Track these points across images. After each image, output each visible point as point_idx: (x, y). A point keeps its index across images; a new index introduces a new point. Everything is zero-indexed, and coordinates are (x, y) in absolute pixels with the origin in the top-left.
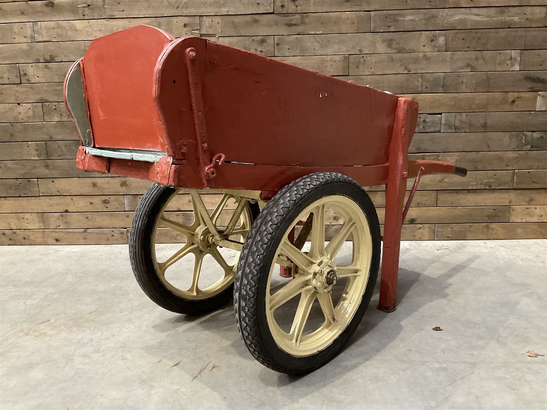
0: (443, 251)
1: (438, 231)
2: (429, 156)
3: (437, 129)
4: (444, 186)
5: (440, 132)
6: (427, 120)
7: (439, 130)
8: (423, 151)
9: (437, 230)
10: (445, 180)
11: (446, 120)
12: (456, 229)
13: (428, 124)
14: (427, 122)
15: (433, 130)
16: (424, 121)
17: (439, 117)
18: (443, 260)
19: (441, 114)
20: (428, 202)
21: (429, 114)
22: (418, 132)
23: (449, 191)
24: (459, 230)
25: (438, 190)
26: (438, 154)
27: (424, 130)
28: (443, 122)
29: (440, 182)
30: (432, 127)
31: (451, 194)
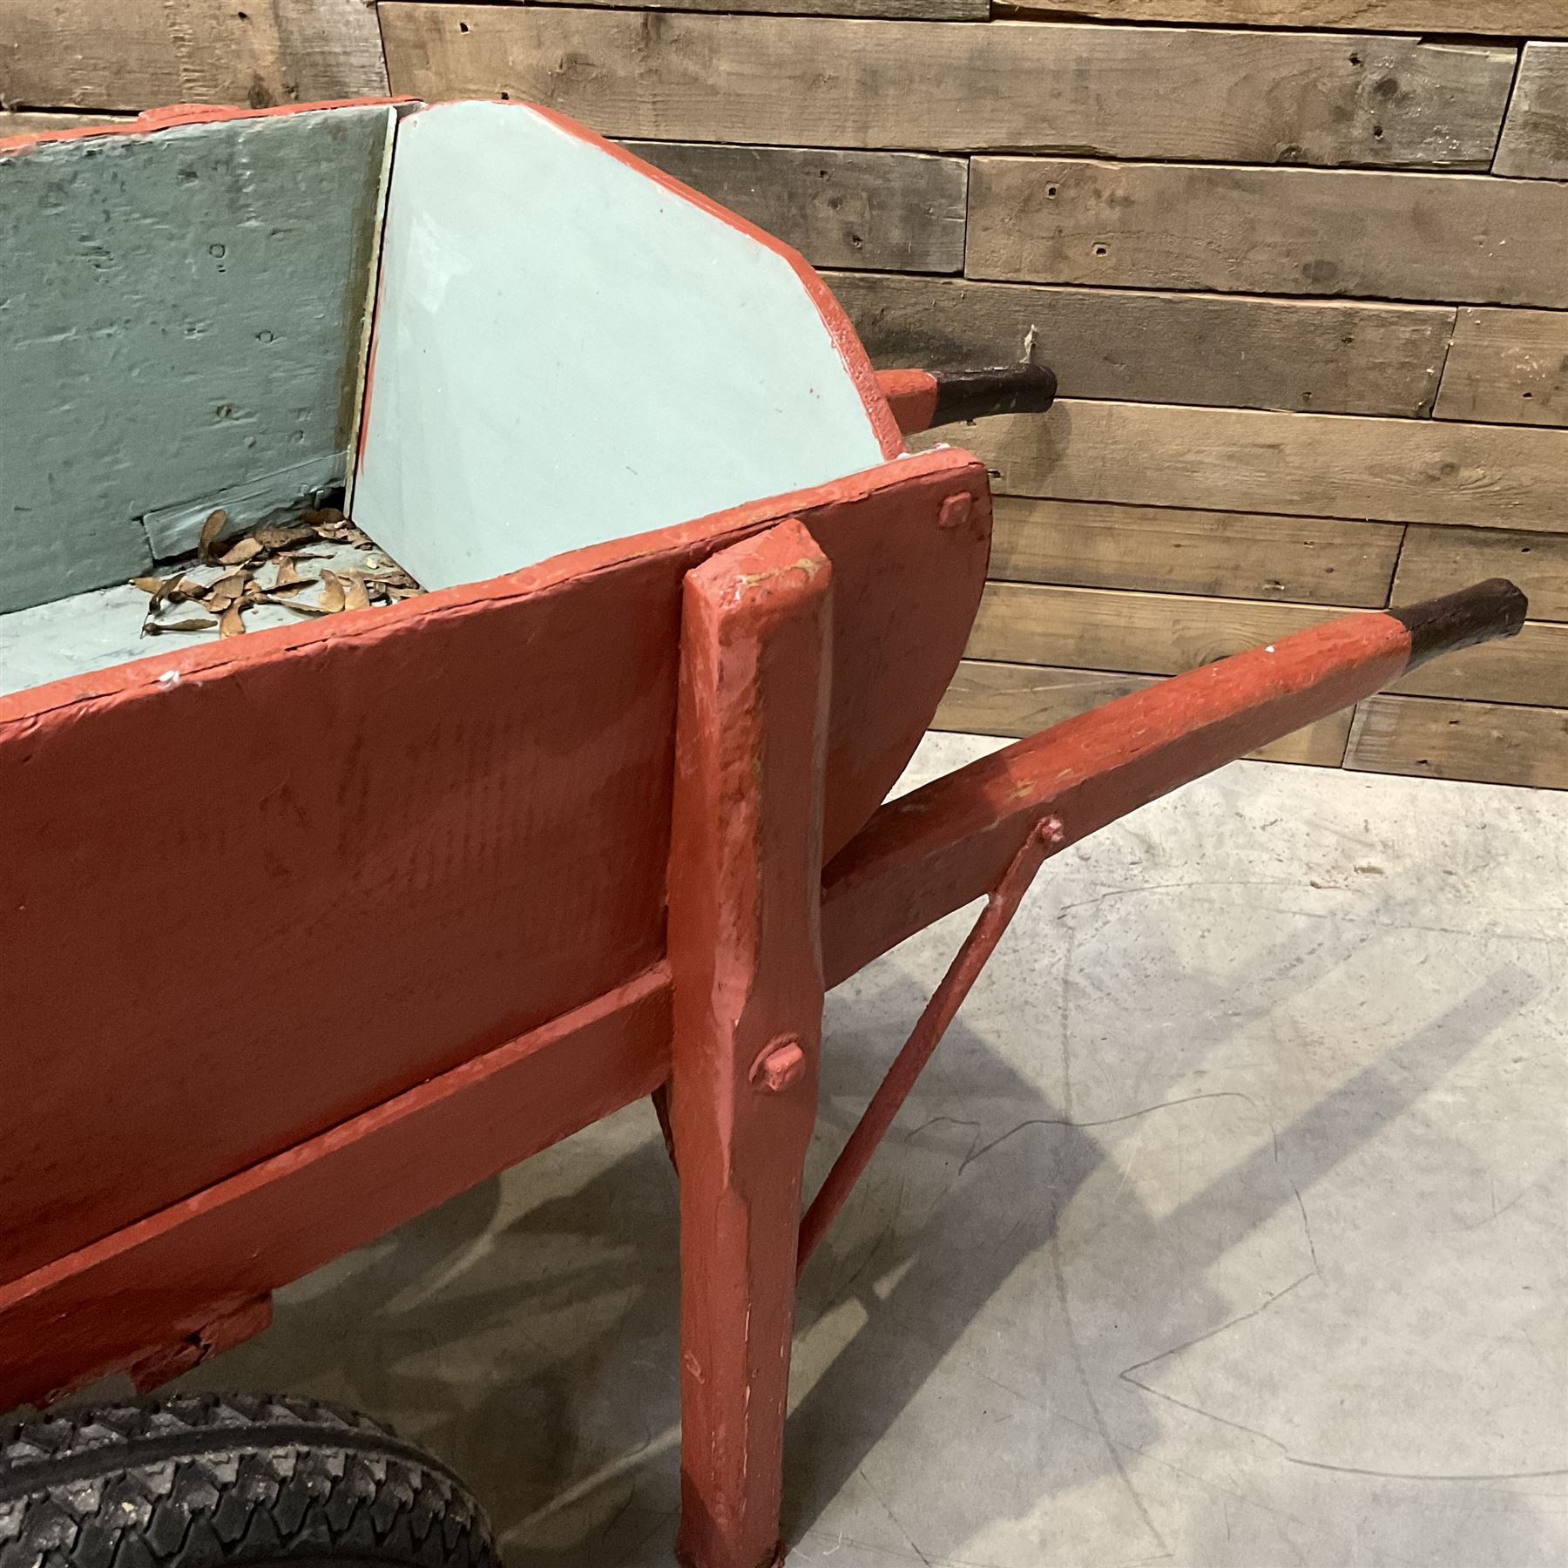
0: (1340, 896)
1: (1366, 731)
2: (1381, 321)
3: (1470, 151)
4: (1453, 504)
5: (1485, 168)
6: (1405, 82)
7: (1483, 156)
8: (1350, 286)
9: (1367, 723)
10: (1465, 473)
11: (1542, 95)
12: (1477, 731)
13: (1415, 112)
14: (1405, 97)
15: (1441, 157)
16: (1387, 88)
17: (1501, 67)
18: (1301, 1002)
19: (1518, 43)
20: (1336, 583)
21: (1429, 38)
22: (1334, 164)
23: (1481, 535)
24: (1495, 733)
25: (1407, 524)
26: (1445, 315)
27: (1376, 153)
28: (1521, 103)
29: (1433, 478)
30: (1438, 133)
31: (1487, 551)
